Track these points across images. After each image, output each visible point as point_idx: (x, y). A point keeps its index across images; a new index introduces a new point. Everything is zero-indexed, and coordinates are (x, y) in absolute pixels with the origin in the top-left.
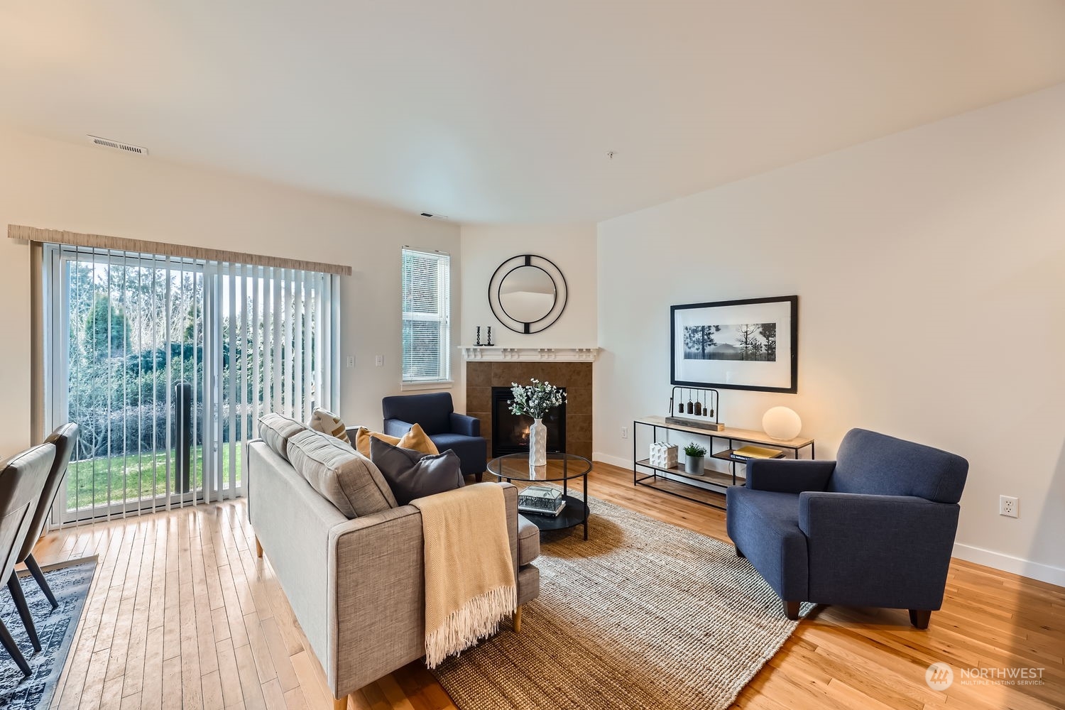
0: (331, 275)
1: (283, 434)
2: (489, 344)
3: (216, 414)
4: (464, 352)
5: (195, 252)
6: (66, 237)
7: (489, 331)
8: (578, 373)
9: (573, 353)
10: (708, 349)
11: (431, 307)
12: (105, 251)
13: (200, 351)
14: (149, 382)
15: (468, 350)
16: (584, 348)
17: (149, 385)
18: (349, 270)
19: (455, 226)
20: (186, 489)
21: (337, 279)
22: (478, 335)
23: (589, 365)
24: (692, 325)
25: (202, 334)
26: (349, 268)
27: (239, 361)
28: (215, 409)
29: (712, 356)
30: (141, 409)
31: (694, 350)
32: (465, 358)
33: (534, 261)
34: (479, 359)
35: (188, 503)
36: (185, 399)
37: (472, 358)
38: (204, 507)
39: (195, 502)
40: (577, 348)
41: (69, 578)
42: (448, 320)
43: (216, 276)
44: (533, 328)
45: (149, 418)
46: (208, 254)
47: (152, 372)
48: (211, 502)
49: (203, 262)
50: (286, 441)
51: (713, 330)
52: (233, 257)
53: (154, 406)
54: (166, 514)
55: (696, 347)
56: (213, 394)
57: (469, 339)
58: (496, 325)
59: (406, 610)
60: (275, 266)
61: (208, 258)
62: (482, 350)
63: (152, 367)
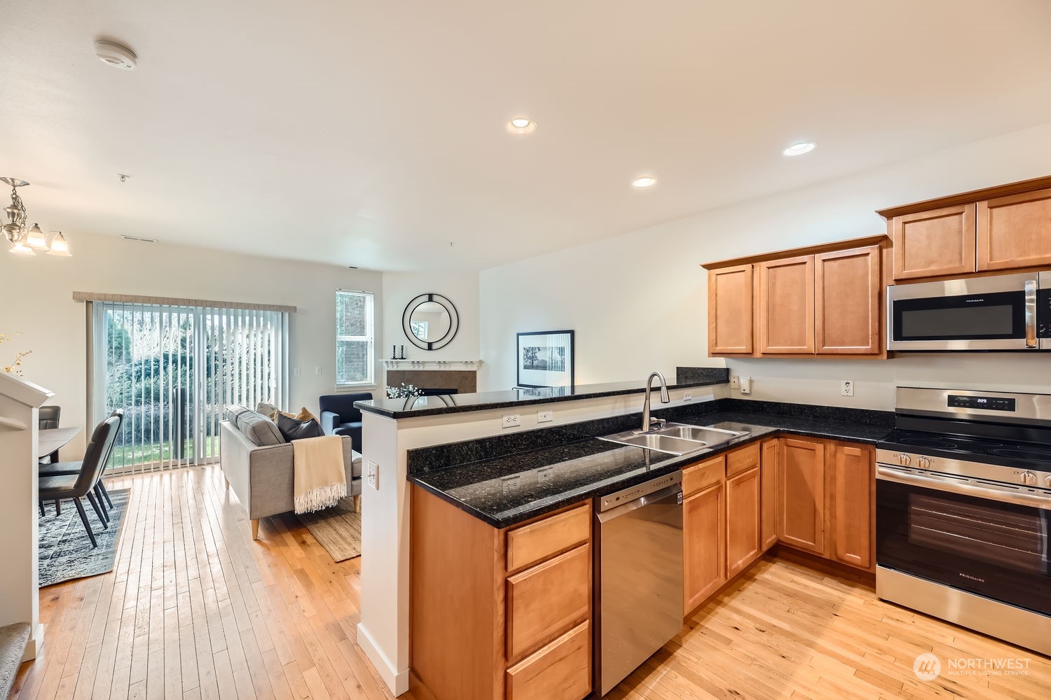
0: (282, 314)
1: (236, 414)
2: (402, 358)
3: (202, 407)
4: (384, 364)
5: (188, 302)
6: (107, 297)
7: (402, 349)
8: (467, 379)
9: (461, 364)
10: (535, 363)
11: (362, 332)
12: (131, 304)
13: (191, 359)
14: (148, 386)
15: (387, 362)
16: (469, 360)
17: (148, 388)
18: (295, 308)
19: (378, 274)
20: (182, 457)
21: (286, 316)
22: (394, 352)
23: (475, 372)
24: (527, 346)
25: (193, 345)
26: (295, 307)
27: (225, 367)
28: (201, 404)
29: (537, 367)
30: (143, 408)
31: (528, 364)
32: (386, 368)
33: (435, 298)
34: (395, 368)
35: (184, 465)
36: (182, 399)
37: (391, 368)
38: (194, 468)
39: (188, 465)
40: (464, 360)
41: (116, 498)
42: (373, 341)
43: (202, 316)
44: (434, 346)
45: (148, 416)
46: (197, 303)
47: (150, 378)
48: (199, 464)
49: (194, 307)
50: (237, 417)
51: (537, 349)
52: (213, 304)
53: (152, 406)
54: (169, 472)
55: (529, 361)
56: (199, 395)
57: (388, 355)
58: (407, 344)
59: (285, 487)
60: (241, 308)
61: (196, 306)
62: (397, 363)
63: (150, 373)
